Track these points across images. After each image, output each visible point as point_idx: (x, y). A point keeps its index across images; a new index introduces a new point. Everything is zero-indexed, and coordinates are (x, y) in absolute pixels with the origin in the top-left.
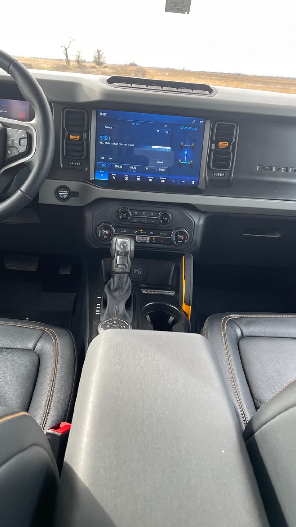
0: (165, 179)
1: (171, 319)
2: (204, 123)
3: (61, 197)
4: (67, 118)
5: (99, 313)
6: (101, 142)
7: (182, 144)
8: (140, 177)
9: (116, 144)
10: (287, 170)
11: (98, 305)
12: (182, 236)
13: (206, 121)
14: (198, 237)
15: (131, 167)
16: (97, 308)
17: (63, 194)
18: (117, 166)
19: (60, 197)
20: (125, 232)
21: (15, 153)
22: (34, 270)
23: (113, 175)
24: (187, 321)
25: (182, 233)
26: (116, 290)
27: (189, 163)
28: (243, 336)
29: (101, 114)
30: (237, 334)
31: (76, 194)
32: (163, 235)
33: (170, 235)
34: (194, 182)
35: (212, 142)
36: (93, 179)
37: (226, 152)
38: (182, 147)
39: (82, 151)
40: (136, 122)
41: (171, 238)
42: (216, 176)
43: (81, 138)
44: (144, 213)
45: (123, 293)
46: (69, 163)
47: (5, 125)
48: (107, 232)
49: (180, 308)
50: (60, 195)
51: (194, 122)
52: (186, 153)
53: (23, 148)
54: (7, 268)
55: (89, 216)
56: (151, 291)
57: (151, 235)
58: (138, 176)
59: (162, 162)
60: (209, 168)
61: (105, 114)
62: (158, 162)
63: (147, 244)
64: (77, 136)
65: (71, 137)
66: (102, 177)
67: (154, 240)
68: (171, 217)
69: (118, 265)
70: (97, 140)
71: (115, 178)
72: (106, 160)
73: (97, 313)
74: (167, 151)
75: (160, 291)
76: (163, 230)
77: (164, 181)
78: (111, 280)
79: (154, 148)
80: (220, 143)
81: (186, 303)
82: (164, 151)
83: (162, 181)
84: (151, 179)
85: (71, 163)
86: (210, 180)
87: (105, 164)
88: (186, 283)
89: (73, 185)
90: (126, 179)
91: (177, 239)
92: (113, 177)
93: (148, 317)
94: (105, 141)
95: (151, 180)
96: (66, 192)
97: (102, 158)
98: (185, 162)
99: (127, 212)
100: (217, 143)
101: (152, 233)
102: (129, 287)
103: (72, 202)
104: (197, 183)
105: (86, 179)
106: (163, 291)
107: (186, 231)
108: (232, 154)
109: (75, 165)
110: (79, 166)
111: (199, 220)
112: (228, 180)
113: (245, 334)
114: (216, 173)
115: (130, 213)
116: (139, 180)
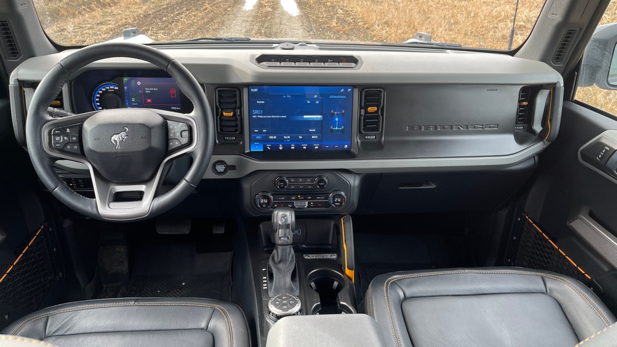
0: (318, 145)
1: (336, 284)
2: (352, 91)
3: (219, 171)
4: (220, 96)
5: (266, 288)
6: (254, 116)
7: (332, 112)
8: (294, 145)
9: (269, 117)
10: (436, 128)
11: (264, 278)
12: (339, 199)
13: (354, 89)
14: (355, 198)
15: (285, 137)
16: (264, 281)
17: (221, 168)
18: (271, 137)
19: (217, 171)
20: (283, 199)
21: (177, 144)
22: (187, 233)
24: (351, 286)
25: (340, 196)
26: (280, 262)
27: (341, 129)
28: (406, 298)
29: (252, 90)
30: (400, 297)
31: (233, 167)
32: (320, 199)
33: (327, 198)
34: (346, 146)
35: (361, 108)
36: (249, 151)
37: (375, 116)
38: (333, 115)
39: (237, 126)
40: (286, 95)
41: (328, 201)
42: (367, 139)
43: (234, 115)
44: (300, 180)
45: (287, 265)
46: (224, 138)
47: (165, 118)
48: (266, 201)
49: (343, 272)
51: (342, 90)
52: (337, 119)
53: (185, 140)
54: (159, 233)
55: (246, 186)
56: (313, 256)
57: (309, 199)
58: (292, 145)
59: (314, 130)
60: (360, 132)
61: (256, 90)
62: (310, 130)
63: (305, 209)
64: (230, 113)
65: (224, 114)
66: (257, 149)
67: (312, 204)
68: (326, 180)
69: (280, 238)
70: (250, 114)
71: (269, 149)
72: (260, 132)
73: (264, 288)
74: (319, 119)
75: (322, 255)
76: (319, 194)
77: (317, 147)
78: (275, 251)
79: (306, 118)
80: (369, 108)
81: (348, 268)
82: (315, 119)
83: (315, 148)
84: (305, 146)
85: (227, 138)
86: (362, 143)
87: (259, 136)
88: (348, 248)
89: (230, 159)
90: (281, 148)
91: (334, 203)
92: (268, 147)
93: (313, 284)
94: (257, 114)
95: (305, 148)
96: (223, 166)
97: (256, 131)
98: (336, 128)
99: (283, 181)
100: (366, 108)
101: (310, 198)
102: (293, 257)
103: (230, 175)
104: (350, 146)
105: (242, 152)
106: (325, 255)
107: (343, 193)
108: (381, 117)
109: (230, 140)
110: (234, 140)
111: (354, 181)
112: (380, 142)
113: (408, 295)
114: (367, 136)
115: (287, 181)
116: (294, 148)
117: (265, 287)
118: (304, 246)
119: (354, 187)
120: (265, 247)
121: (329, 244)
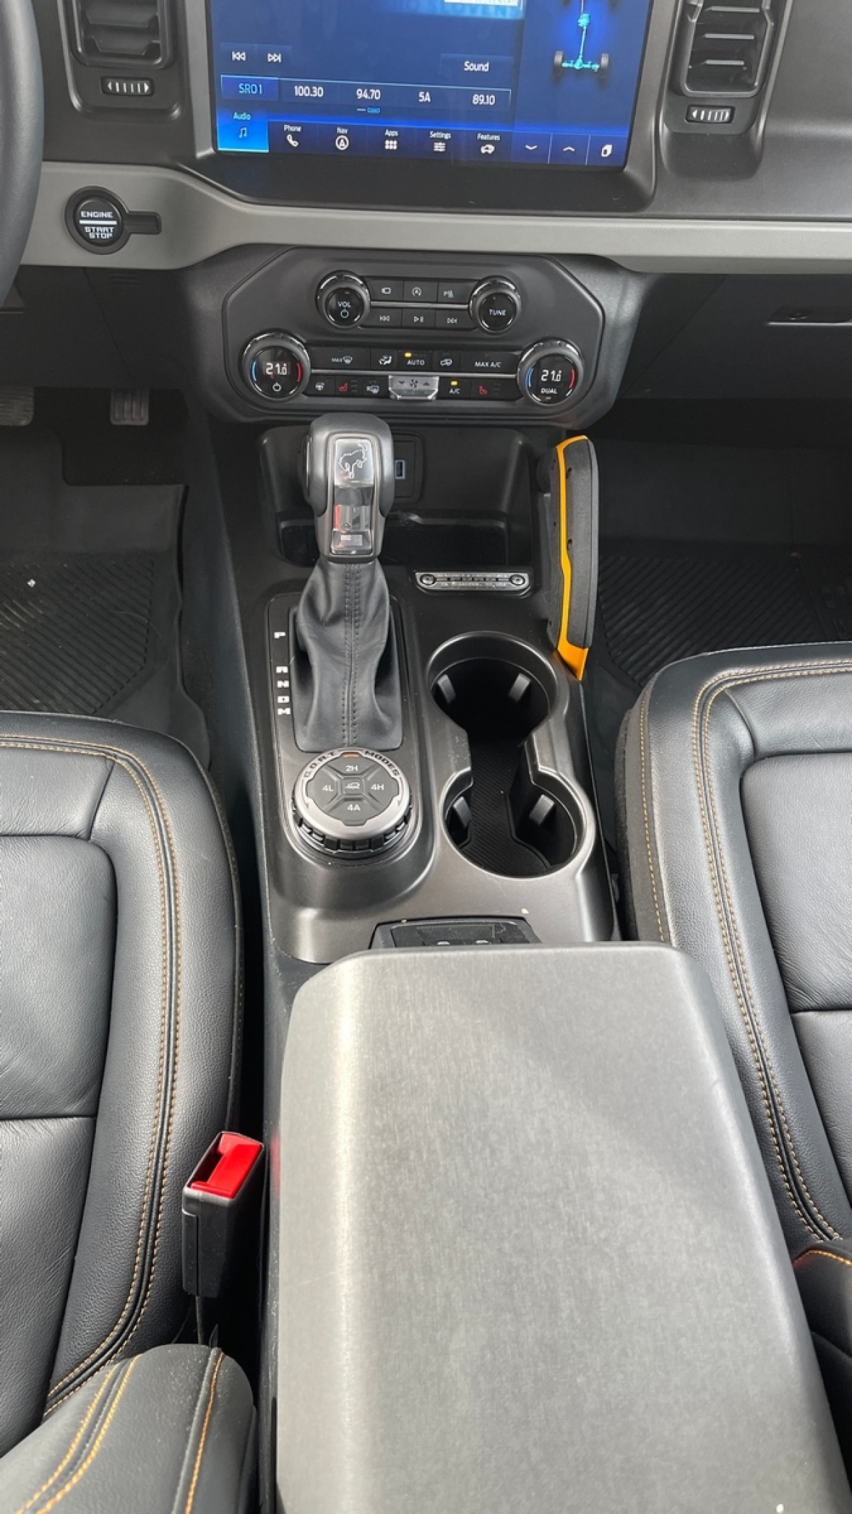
0: (497, 138)
3: (92, 236)
5: (288, 711)
8: (396, 133)
11: (279, 670)
12: (556, 373)
14: (613, 369)
15: (360, 94)
16: (280, 684)
17: (99, 224)
18: (301, 91)
19: (85, 236)
20: (348, 361)
22: (24, 423)
23: (288, 132)
24: (573, 697)
25: (560, 361)
26: (335, 619)
27: (596, 67)
28: (757, 756)
30: (736, 745)
31: (148, 223)
32: (487, 370)
33: (512, 365)
34: (608, 149)
36: (211, 151)
39: (153, 28)
41: (516, 379)
42: (697, 121)
44: (417, 291)
45: (361, 630)
46: (105, 86)
48: (283, 370)
49: (550, 648)
50: (87, 229)
52: (583, 21)
56: (449, 579)
57: (446, 369)
58: (387, 133)
59: (485, 67)
60: (673, 88)
62: (470, 67)
63: (428, 404)
66: (243, 142)
67: (454, 387)
68: (516, 297)
69: (337, 534)
71: (294, 144)
72: (256, 65)
73: (280, 711)
74: (508, 15)
75: (479, 575)
76: (482, 351)
77: (491, 149)
78: (316, 575)
79: (454, 6)
81: (571, 640)
82: (493, 14)
83: (483, 150)
84: (442, 140)
85: (114, 86)
86: (675, 138)
87: (250, 82)
88: (575, 570)
89: (132, 184)
90: (342, 145)
91: (537, 385)
92: (290, 138)
93: (445, 683)
95: (439, 147)
96: (109, 215)
97: (239, 56)
98: (578, 64)
99: (353, 295)
101: (448, 362)
102: (381, 601)
103: (140, 254)
104: (623, 154)
105: (182, 159)
106: (489, 575)
107: (572, 351)
108: (770, 24)
109: (129, 95)
110: (143, 95)
111: (621, 304)
112: (744, 138)
113: (765, 741)
114: (701, 107)
115: (364, 294)
116: (395, 148)
117: (284, 706)
118: (415, 518)
119: (615, 330)
120: (283, 516)
121: (498, 516)
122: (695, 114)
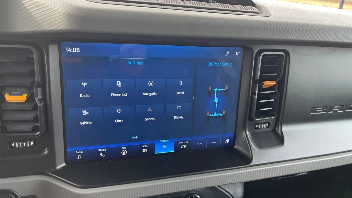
0: (187, 142)
7: (210, 88)
8: (147, 146)
13: (245, 52)
23: (100, 151)
27: (221, 115)
29: (68, 50)
34: (228, 140)
35: (255, 82)
36: (63, 164)
37: (272, 93)
38: (211, 93)
39: (36, 119)
42: (258, 128)
43: (31, 99)
46: (10, 146)
51: (228, 53)
52: (216, 101)
58: (143, 146)
60: (250, 119)
61: (76, 50)
64: (21, 95)
65: (8, 98)
77: (185, 146)
80: (266, 83)
83: (182, 147)
85: (15, 145)
86: (252, 135)
90: (124, 153)
92: (101, 154)
98: (215, 115)
104: (233, 141)
108: (279, 95)
109: (23, 147)
110: (30, 147)
112: (274, 132)
114: (259, 124)
116: (147, 151)
122: (257, 126)
